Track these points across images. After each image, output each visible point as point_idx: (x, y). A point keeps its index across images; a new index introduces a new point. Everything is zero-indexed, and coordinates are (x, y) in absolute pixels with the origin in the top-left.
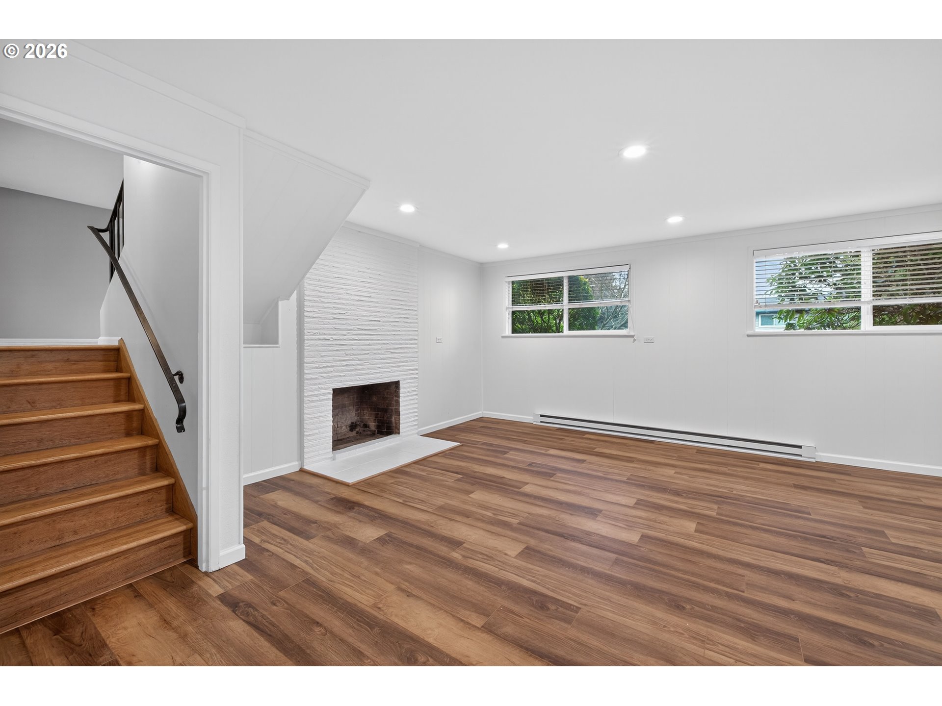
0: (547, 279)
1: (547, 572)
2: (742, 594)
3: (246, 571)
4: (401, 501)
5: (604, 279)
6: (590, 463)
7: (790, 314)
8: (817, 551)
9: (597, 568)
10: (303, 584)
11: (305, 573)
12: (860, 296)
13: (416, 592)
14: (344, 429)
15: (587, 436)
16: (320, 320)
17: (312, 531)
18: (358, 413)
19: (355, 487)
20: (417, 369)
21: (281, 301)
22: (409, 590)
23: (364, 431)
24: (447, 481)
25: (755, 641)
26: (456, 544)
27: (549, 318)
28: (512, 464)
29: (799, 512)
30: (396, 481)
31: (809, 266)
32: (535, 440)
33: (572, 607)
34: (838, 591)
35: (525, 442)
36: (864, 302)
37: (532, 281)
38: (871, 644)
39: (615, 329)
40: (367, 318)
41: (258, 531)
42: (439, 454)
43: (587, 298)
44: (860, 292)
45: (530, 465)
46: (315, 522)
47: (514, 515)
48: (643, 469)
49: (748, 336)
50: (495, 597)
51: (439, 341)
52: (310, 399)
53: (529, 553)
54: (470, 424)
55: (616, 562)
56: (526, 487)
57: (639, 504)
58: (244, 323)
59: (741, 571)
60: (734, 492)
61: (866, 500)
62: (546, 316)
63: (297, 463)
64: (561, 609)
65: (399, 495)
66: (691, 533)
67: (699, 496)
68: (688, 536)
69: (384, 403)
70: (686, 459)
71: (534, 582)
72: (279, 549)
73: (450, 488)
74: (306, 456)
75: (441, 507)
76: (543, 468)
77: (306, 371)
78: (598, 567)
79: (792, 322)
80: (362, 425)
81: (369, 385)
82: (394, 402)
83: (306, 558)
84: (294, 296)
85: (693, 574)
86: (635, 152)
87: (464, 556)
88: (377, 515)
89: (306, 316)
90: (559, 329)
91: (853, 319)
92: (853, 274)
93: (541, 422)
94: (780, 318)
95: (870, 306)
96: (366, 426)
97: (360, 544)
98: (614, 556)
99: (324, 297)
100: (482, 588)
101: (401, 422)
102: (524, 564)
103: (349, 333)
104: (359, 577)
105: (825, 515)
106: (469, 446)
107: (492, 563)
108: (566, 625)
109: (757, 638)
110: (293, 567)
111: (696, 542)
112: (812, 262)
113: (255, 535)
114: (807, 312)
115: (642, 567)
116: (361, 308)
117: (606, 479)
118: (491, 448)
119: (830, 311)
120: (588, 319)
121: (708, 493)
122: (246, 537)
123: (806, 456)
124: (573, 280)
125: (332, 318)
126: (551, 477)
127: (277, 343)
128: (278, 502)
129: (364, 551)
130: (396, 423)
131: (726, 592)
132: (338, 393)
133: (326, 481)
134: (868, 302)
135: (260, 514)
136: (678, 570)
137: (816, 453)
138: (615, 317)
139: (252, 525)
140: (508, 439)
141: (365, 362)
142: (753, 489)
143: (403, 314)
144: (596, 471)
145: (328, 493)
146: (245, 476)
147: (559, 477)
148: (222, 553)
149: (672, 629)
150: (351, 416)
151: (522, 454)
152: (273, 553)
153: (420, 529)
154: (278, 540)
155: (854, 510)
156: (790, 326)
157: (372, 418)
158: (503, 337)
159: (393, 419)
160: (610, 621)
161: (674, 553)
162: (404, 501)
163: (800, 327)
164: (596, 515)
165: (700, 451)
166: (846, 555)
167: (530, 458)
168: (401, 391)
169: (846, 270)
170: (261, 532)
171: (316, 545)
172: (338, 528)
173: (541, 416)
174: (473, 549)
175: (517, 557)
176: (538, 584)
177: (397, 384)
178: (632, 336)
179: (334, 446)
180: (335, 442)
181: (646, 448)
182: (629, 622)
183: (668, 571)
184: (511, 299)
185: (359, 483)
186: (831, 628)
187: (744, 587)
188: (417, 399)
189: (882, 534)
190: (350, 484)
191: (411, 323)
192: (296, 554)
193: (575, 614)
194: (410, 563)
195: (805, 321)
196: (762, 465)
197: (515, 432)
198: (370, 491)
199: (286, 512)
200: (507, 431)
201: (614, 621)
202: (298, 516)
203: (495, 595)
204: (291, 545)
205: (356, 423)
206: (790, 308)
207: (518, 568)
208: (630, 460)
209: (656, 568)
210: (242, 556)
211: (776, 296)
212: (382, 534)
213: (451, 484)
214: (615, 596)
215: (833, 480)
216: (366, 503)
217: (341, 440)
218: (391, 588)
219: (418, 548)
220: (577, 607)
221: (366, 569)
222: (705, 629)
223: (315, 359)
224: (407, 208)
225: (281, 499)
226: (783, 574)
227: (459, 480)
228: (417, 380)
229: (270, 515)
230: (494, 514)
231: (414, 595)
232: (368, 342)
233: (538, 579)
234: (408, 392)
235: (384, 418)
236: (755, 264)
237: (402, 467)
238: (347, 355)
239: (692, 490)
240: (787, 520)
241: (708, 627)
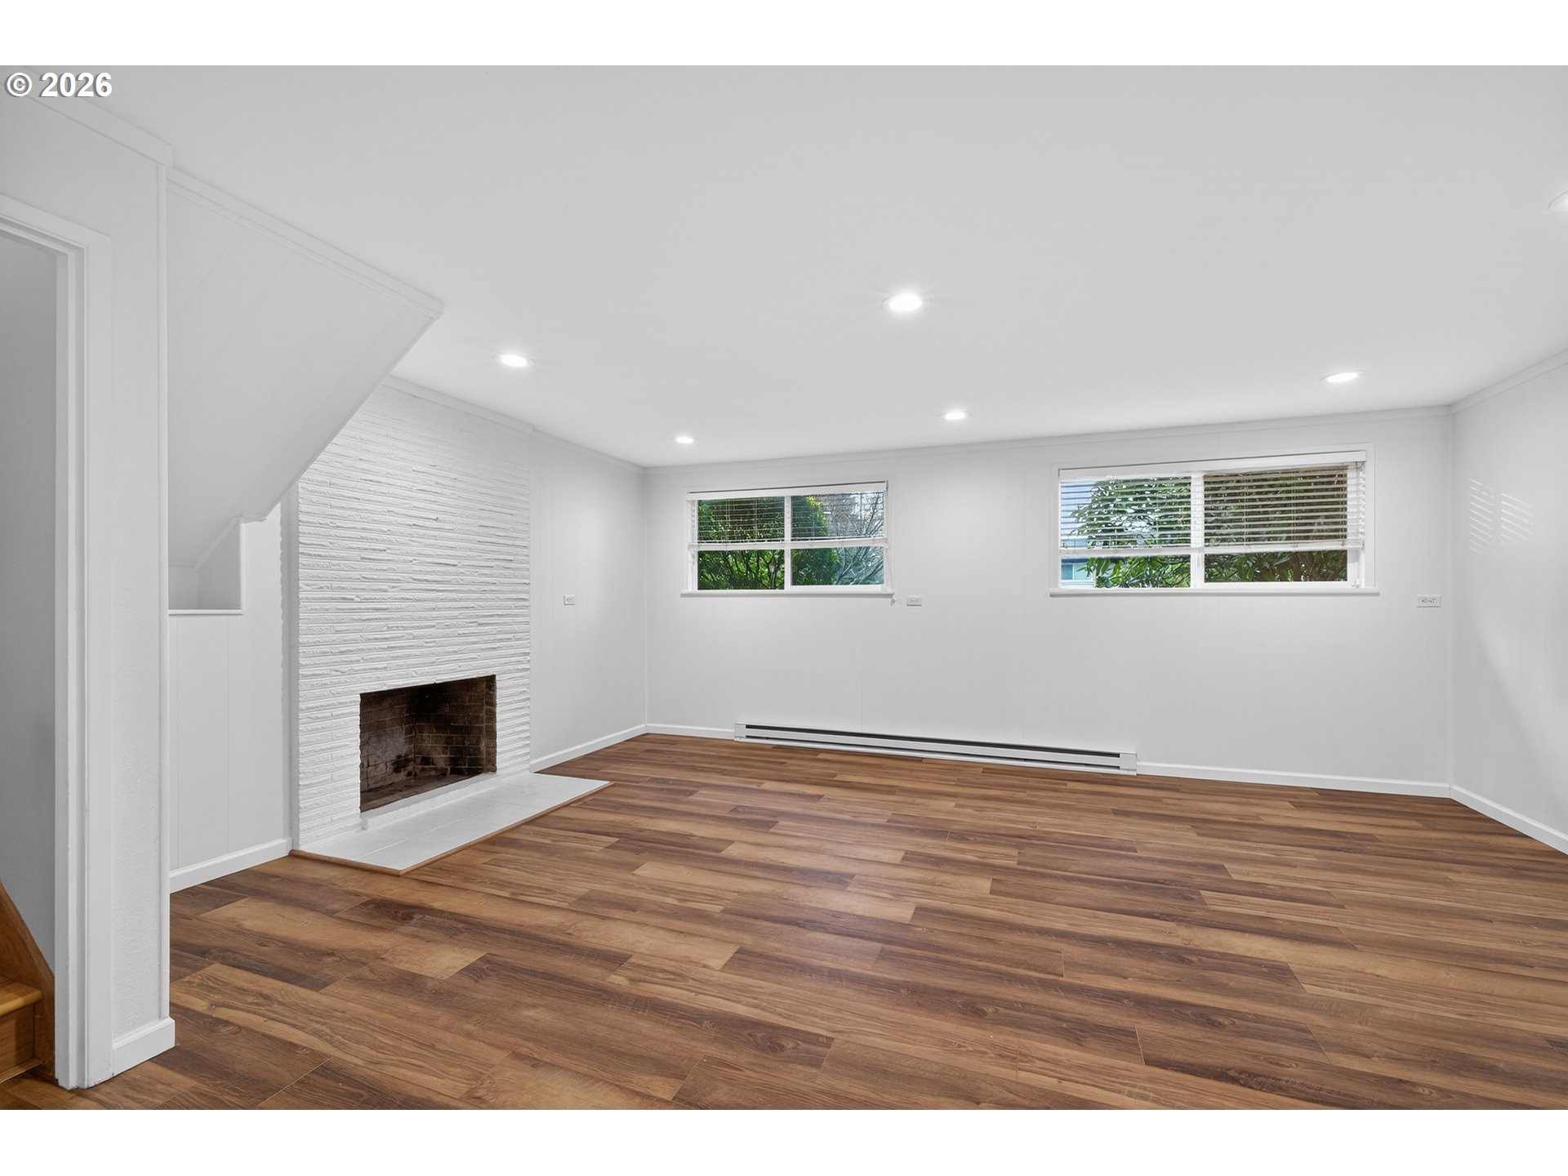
0: (758, 500)
1: (775, 987)
2: (1061, 979)
3: (178, 1072)
4: (507, 895)
5: (842, 503)
6: (830, 800)
7: (1101, 564)
8: (1148, 902)
9: (855, 970)
10: (315, 1077)
11: (314, 1054)
12: (1188, 541)
13: (548, 1057)
14: (383, 770)
15: (821, 756)
16: (334, 562)
17: (326, 971)
18: (411, 738)
19: (410, 876)
20: (528, 654)
21: (246, 522)
22: (536, 1056)
23: (423, 770)
24: (592, 851)
25: (1082, 1046)
26: (615, 960)
27: (758, 565)
28: (703, 811)
29: (1123, 850)
30: (494, 859)
31: (1125, 496)
32: (740, 769)
33: (821, 1039)
34: (1179, 955)
35: (723, 772)
36: (1195, 549)
37: (732, 502)
38: (1220, 1024)
39: (856, 583)
40: (429, 560)
41: (200, 985)
42: (572, 803)
43: (820, 533)
44: (1188, 535)
45: (734, 810)
46: (331, 954)
47: (714, 898)
48: (909, 803)
49: (1052, 596)
50: (694, 1043)
51: (568, 602)
52: (314, 714)
53: (744, 959)
54: (625, 746)
55: (883, 956)
56: (729, 848)
57: (910, 858)
58: (169, 566)
59: (1055, 945)
60: (1038, 828)
61: (1202, 824)
62: (753, 559)
63: (285, 841)
64: (803, 1045)
65: (502, 884)
66: (986, 896)
67: (992, 838)
68: (981, 901)
69: (464, 717)
70: (971, 783)
71: (755, 1006)
72: (251, 1016)
73: (597, 862)
74: (302, 826)
75: (584, 899)
76: (757, 814)
77: (302, 661)
78: (855, 967)
79: (1105, 575)
80: (418, 760)
81: (435, 685)
82: (483, 714)
83: (317, 1026)
84: (276, 514)
85: (991, 959)
86: (906, 303)
87: (632, 980)
88: (460, 926)
89: (302, 553)
90: (776, 583)
91: (1177, 572)
92: (1177, 510)
93: (748, 737)
94: (1089, 570)
95: (1200, 555)
96: (427, 760)
97: (430, 984)
98: (879, 946)
99: (342, 518)
100: (668, 1031)
101: (498, 750)
102: (737, 978)
103: (394, 587)
104: (433, 1047)
105: (1152, 850)
106: (627, 787)
107: (681, 984)
108: (814, 1071)
109: (1085, 1041)
110: (290, 1047)
111: (993, 909)
112: (1129, 490)
113: (197, 995)
114: (1124, 560)
115: (921, 958)
116: (417, 539)
117: (855, 823)
118: (665, 786)
119: (1151, 561)
120: (820, 566)
121: (1003, 832)
122: (175, 1001)
123: (1126, 768)
124: (799, 503)
125: (359, 559)
126: (771, 827)
127: (238, 607)
128: (243, 922)
129: (441, 995)
130: (488, 754)
131: (1040, 980)
132: (370, 701)
133: (347, 871)
134: (1199, 549)
135: (203, 952)
136: (971, 956)
137: (1138, 763)
138: (857, 564)
139: (185, 975)
140: (693, 769)
141: (427, 643)
142: (1063, 822)
143: (501, 553)
144: (841, 812)
145: (357, 894)
146: (172, 874)
147: (783, 826)
148: (117, 1044)
149: (970, 1048)
150: (397, 744)
151: (719, 793)
152: (240, 1028)
153: (549, 941)
154: (250, 999)
155: (1187, 840)
156: (1101, 582)
157: (439, 746)
158: (683, 595)
159: (483, 746)
160: (880, 1051)
161: (964, 931)
162: (513, 894)
163: (1115, 583)
164: (847, 884)
165: (989, 770)
166: (1183, 903)
167: (732, 799)
168: (499, 693)
169: (1170, 504)
170: (207, 988)
171: (339, 998)
172: (382, 959)
173: (748, 727)
174: (646, 964)
175: (726, 967)
176: (763, 1009)
177: (490, 681)
178: (890, 595)
179: (362, 802)
180: (366, 793)
181: (912, 770)
182: (910, 1049)
183: (957, 959)
184: (696, 532)
185: (418, 869)
186: (1173, 1010)
187: (1062, 969)
188: (528, 707)
189: (1222, 869)
190: (401, 873)
191: (516, 569)
192: (292, 1021)
193: (827, 1049)
194: (534, 1006)
195: (1120, 575)
196: (1071, 785)
197: (705, 756)
198: (441, 881)
199: (264, 939)
200: (691, 755)
201: (887, 1051)
202: (292, 947)
203: (693, 1039)
204: (280, 1003)
205: (406, 755)
206: (1103, 556)
207: (726, 986)
208: (890, 790)
209: (942, 956)
210: (170, 1043)
211: (1086, 537)
212: (473, 960)
213: (600, 856)
214: (883, 1011)
215: (1159, 800)
216: (437, 905)
217: (376, 789)
218: (498, 1056)
219: (546, 975)
220: (827, 1037)
221: (446, 1029)
222: (1016, 1039)
223: (326, 637)
224: (514, 360)
225: (250, 915)
226: (1110, 942)
227: (611, 847)
228: (528, 672)
229: (227, 950)
230: (679, 900)
231: (546, 1063)
232: (433, 605)
233: (762, 1000)
234: (512, 695)
235: (464, 744)
236: (1060, 490)
237: (503, 832)
238: (389, 628)
239: (981, 830)
240: (1109, 863)
241: (1017, 1035)
